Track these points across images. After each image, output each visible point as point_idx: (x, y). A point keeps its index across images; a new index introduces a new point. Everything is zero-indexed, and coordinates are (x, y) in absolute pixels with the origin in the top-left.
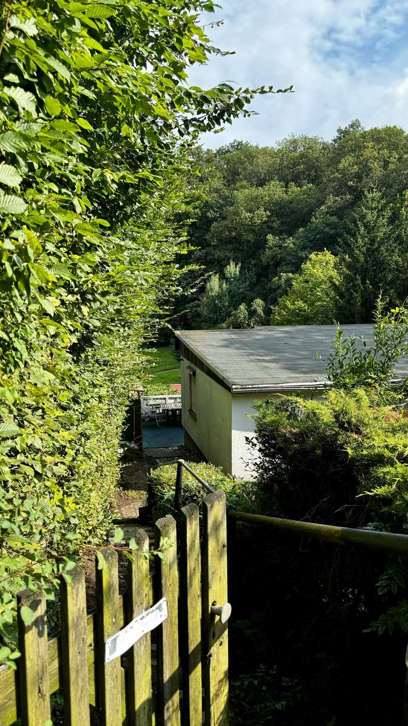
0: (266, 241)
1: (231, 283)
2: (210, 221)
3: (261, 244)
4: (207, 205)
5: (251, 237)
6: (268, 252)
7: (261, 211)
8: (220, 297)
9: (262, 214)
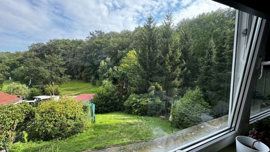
0: (118, 52)
1: (107, 63)
2: (102, 48)
3: (117, 53)
4: (102, 44)
5: (113, 51)
6: (119, 55)
7: (116, 44)
8: (104, 66)
9: (116, 45)
